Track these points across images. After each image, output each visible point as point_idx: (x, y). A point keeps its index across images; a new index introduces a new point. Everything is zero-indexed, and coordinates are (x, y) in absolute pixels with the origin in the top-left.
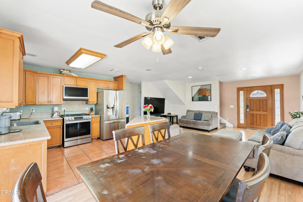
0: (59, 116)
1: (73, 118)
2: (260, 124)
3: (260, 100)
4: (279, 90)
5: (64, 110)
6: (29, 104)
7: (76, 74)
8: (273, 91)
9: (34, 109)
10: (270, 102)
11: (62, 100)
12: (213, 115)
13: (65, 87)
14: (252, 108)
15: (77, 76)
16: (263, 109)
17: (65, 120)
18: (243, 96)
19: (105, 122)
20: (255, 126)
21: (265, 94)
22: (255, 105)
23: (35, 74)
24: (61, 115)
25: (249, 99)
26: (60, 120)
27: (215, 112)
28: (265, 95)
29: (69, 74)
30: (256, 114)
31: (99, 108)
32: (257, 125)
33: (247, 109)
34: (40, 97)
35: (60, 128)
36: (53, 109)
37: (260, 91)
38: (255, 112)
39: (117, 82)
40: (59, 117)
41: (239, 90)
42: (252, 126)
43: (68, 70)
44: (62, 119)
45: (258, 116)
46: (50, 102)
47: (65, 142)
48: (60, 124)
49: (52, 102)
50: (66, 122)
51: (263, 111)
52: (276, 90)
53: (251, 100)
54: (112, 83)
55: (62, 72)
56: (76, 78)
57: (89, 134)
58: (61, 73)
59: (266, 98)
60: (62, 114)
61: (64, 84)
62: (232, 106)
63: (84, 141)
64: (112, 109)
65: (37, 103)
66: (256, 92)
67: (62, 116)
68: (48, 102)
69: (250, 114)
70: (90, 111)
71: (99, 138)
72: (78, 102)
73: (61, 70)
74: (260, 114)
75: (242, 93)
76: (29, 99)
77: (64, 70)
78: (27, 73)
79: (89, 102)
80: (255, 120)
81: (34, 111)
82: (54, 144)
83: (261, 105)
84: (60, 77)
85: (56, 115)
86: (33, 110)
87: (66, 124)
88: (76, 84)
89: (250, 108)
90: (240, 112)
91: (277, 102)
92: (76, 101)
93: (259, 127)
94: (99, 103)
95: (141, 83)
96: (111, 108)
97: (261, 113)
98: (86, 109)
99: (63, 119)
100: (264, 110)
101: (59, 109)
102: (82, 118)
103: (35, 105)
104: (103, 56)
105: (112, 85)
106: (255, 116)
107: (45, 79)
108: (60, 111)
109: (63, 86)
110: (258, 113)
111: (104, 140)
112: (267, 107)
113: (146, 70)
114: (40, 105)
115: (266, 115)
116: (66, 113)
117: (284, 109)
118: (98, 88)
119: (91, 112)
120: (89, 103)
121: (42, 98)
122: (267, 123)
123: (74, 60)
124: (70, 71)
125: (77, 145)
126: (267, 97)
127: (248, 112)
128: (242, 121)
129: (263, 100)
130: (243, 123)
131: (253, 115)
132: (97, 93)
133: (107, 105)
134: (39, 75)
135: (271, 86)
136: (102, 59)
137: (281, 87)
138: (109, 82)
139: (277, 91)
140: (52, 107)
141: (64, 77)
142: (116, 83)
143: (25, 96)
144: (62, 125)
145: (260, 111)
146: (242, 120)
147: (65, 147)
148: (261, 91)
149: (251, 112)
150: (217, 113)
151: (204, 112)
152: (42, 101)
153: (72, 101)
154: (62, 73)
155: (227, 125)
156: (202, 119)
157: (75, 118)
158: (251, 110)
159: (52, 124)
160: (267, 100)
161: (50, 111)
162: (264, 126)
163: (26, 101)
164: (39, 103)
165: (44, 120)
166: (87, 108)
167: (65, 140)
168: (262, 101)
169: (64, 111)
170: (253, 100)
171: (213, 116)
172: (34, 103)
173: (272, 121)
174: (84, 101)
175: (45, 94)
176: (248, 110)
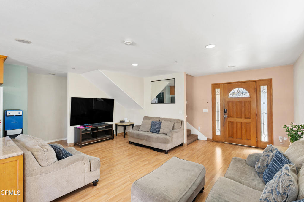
2: (242, 136)
3: (241, 101)
4: (265, 87)
8: (258, 88)
10: (253, 105)
12: (176, 124)
14: (231, 114)
16: (245, 116)
18: (219, 95)
20: (235, 139)
21: (248, 93)
22: (235, 109)
25: (227, 100)
27: (179, 120)
28: (248, 95)
30: (237, 122)
32: (237, 138)
33: (224, 115)
37: (241, 90)
38: (235, 120)
41: (215, 86)
42: (231, 139)
45: (239, 125)
51: (245, 118)
52: (262, 87)
53: (230, 102)
59: (249, 99)
62: (205, 111)
66: (236, 90)
69: (228, 121)
74: (242, 123)
75: (218, 91)
80: (235, 130)
83: (243, 110)
89: (228, 114)
90: (215, 118)
91: (264, 104)
93: (239, 140)
97: (243, 120)
100: (247, 116)
106: (235, 125)
110: (239, 120)
112: (250, 112)
115: (250, 124)
117: (273, 115)
122: (250, 136)
126: (250, 97)
127: (225, 119)
128: (218, 133)
129: (245, 102)
130: (219, 134)
131: (232, 123)
135: (256, 82)
137: (269, 83)
139: (264, 89)
145: (241, 117)
146: (218, 131)
148: (243, 89)
149: (229, 119)
150: (182, 122)
151: (165, 119)
155: (199, 138)
156: (160, 132)
158: (229, 116)
160: (250, 101)
162: (247, 139)
168: (243, 104)
170: (233, 101)
171: (175, 127)
173: (257, 133)
176: (226, 116)
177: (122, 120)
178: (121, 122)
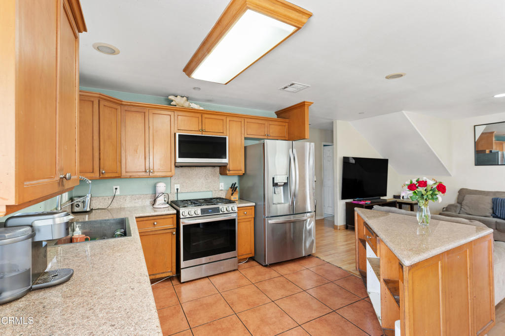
0: (168, 203)
1: (198, 210)
5: (177, 189)
6: (106, 176)
7: (201, 106)
9: (118, 188)
11: (173, 166)
13: (179, 135)
15: (202, 108)
17: (181, 217)
19: (270, 222)
23: (119, 107)
24: (171, 202)
26: (172, 216)
29: (186, 104)
31: (249, 183)
34: (129, 159)
35: (170, 235)
36: (155, 187)
39: (287, 120)
40: (168, 205)
43: (183, 97)
44: (175, 212)
46: (150, 171)
47: (182, 270)
48: (170, 224)
49: (154, 172)
50: (184, 222)
54: (276, 123)
55: (172, 101)
56: (201, 113)
57: (234, 249)
58: (170, 102)
60: (173, 198)
61: (176, 129)
63: (222, 268)
64: (282, 188)
65: (124, 173)
67: (174, 204)
68: (146, 172)
70: (231, 192)
71: (252, 259)
72: (204, 170)
73: (171, 97)
76: (108, 164)
77: (176, 96)
78: (102, 103)
79: (229, 170)
81: (118, 193)
82: (159, 274)
84: (169, 113)
85: (161, 200)
86: (116, 189)
87: (183, 226)
88: (200, 128)
92: (201, 168)
94: (248, 172)
95: (332, 123)
96: (280, 186)
98: (220, 186)
99: (178, 212)
101: (166, 187)
102: (217, 210)
103: (119, 177)
104: (304, 19)
105: (275, 129)
107: (139, 118)
108: (168, 192)
109: (175, 134)
111: (266, 266)
113: (387, 78)
114: (130, 177)
116: (182, 197)
118: (246, 136)
119: (232, 195)
120: (228, 172)
121: (133, 162)
123: (209, 51)
124: (188, 99)
125: (208, 277)
132: (245, 148)
133: (273, 178)
134: (126, 108)
136: (299, 28)
138: (271, 123)
140: (152, 182)
141: (176, 113)
142: (284, 124)
143: (100, 159)
144: (175, 227)
147: (182, 281)
152: (134, 170)
153: (192, 168)
154: (172, 103)
157: (203, 211)
159: (154, 224)
161: (150, 192)
163: (101, 170)
164: (129, 174)
165: (138, 215)
166: (223, 184)
167: (183, 264)
169: (176, 191)
172: (117, 175)
174: (216, 168)
175: (138, 151)
177: (396, 194)
178: (395, 197)
